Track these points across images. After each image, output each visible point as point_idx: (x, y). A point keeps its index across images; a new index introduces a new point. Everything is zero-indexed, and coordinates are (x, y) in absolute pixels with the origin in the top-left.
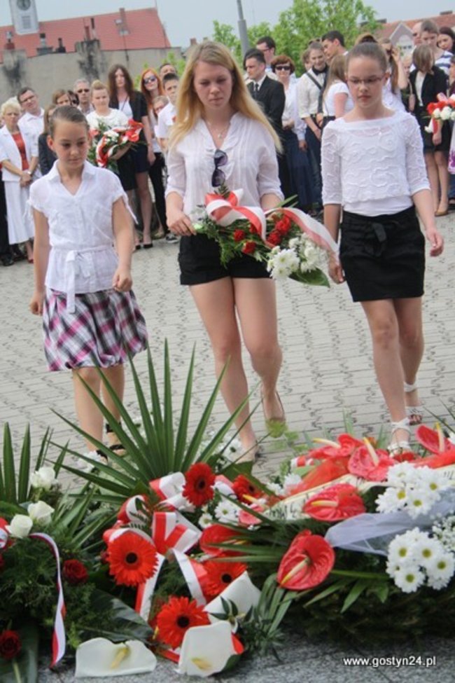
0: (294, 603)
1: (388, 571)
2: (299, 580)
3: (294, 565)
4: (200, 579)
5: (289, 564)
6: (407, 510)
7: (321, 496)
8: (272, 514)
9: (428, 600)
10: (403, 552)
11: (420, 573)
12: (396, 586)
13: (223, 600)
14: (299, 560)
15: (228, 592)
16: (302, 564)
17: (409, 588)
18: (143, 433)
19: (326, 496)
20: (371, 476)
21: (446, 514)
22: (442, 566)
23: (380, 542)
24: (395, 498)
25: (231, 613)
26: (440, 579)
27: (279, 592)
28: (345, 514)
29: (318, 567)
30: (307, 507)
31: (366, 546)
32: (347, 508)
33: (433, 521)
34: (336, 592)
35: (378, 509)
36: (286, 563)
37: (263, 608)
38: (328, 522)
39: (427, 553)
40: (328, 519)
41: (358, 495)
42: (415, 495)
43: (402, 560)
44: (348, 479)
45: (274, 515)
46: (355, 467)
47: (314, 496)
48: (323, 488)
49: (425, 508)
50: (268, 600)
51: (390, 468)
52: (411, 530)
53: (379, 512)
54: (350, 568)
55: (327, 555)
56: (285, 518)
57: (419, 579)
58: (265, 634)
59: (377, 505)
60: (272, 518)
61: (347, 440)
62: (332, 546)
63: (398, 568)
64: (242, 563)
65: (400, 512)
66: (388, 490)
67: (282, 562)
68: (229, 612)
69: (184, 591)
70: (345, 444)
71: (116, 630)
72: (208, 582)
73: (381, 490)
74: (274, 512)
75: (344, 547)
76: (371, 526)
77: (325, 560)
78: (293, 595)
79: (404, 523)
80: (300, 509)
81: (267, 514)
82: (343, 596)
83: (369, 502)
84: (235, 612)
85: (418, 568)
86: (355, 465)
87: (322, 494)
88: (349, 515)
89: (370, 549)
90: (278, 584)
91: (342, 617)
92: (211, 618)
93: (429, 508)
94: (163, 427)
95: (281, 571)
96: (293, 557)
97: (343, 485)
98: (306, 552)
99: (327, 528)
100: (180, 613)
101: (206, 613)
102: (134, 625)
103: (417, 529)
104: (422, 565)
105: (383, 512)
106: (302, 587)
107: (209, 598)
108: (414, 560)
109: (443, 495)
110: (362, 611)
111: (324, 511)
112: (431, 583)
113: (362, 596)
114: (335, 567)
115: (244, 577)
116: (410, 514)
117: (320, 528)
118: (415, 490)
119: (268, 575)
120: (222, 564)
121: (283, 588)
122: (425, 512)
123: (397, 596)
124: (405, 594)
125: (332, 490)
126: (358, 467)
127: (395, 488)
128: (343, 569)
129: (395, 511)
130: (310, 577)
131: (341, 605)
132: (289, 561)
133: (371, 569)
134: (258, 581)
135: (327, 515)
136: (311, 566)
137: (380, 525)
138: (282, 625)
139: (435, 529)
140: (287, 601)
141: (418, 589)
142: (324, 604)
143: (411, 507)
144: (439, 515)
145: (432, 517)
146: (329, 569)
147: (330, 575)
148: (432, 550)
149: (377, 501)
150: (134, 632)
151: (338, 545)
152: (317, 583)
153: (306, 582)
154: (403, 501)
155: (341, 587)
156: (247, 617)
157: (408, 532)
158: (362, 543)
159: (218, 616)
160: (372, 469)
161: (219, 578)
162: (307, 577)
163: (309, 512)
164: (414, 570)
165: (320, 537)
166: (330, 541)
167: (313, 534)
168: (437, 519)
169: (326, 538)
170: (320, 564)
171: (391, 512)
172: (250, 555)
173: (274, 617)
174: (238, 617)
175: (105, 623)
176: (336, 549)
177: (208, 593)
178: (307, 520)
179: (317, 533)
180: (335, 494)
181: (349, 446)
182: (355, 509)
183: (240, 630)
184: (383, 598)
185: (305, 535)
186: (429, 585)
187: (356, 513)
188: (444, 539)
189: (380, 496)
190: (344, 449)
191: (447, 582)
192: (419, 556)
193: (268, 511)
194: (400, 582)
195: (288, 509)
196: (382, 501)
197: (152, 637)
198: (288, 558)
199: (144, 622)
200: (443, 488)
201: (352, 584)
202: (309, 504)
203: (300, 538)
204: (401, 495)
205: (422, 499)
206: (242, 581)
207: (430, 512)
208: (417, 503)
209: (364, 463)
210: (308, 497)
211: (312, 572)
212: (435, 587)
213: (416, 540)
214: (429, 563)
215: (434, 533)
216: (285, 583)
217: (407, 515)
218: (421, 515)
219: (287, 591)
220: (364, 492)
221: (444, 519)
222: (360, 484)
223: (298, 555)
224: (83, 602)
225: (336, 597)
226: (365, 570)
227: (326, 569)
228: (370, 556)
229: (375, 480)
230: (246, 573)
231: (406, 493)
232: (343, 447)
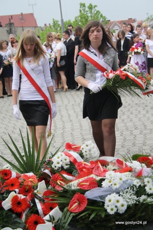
0: (74, 217)
1: (105, 207)
2: (75, 209)
3: (74, 204)
4: (42, 209)
5: (72, 204)
6: (112, 187)
7: (84, 181)
8: (67, 187)
9: (118, 217)
10: (110, 201)
11: (115, 208)
12: (107, 212)
13: (50, 215)
14: (75, 202)
15: (52, 213)
16: (76, 204)
17: (112, 213)
18: (25, 159)
19: (85, 181)
20: (100, 175)
21: (125, 188)
22: (123, 206)
23: (103, 197)
24: (108, 183)
25: (52, 220)
26: (122, 210)
27: (69, 213)
28: (91, 187)
29: (82, 205)
30: (79, 185)
31: (98, 198)
32: (92, 185)
33: (120, 190)
34: (88, 213)
35: (102, 186)
36: (71, 203)
37: (63, 218)
38: (85, 190)
39: (118, 201)
40: (86, 189)
41: (96, 181)
42: (115, 182)
43: (110, 203)
44: (93, 176)
45: (68, 187)
46: (95, 172)
47: (81, 181)
48: (84, 178)
49: (118, 186)
50: (65, 216)
51: (107, 172)
52: (113, 193)
53: (102, 187)
54: (92, 206)
55: (85, 201)
56: (71, 188)
57: (115, 210)
58: (63, 227)
59: (102, 185)
60: (67, 188)
61: (92, 163)
62: (87, 198)
63: (108, 206)
64: (57, 203)
65: (110, 187)
66: (106, 180)
67: (70, 203)
68: (52, 219)
69: (37, 212)
70: (92, 164)
71: (13, 225)
72: (45, 209)
73: (104, 180)
74: (68, 186)
75: (90, 199)
76: (100, 192)
77: (84, 203)
78: (73, 214)
79: (110, 191)
80: (76, 185)
81: (65, 187)
82: (90, 215)
83: (99, 184)
84: (54, 219)
85: (115, 206)
86: (95, 171)
87: (84, 180)
88: (93, 188)
89: (99, 200)
90: (68, 210)
91: (89, 222)
92: (46, 221)
93: (119, 186)
94: (32, 156)
95: (69, 206)
96: (74, 202)
97: (91, 178)
98: (78, 200)
99: (85, 192)
100: (35, 220)
101: (44, 220)
102: (20, 223)
103: (115, 193)
104: (116, 205)
105: (104, 187)
106: (77, 211)
107: (45, 215)
108: (114, 203)
109: (124, 182)
110: (96, 220)
111: (84, 186)
112: (119, 211)
113: (96, 215)
114: (87, 205)
115: (57, 208)
116: (113, 188)
117: (83, 192)
118: (114, 180)
119: (65, 207)
120: (50, 203)
121: (70, 212)
122: (118, 188)
123: (108, 215)
124: (110, 215)
125: (87, 179)
126: (96, 172)
127: (108, 179)
128: (90, 206)
129: (108, 187)
130: (79, 208)
131: (89, 218)
132: (73, 202)
133: (99, 206)
134: (62, 209)
135: (85, 188)
136: (79, 204)
137: (103, 191)
138: (69, 224)
139: (121, 193)
140: (71, 216)
141: (115, 213)
142: (83, 217)
143: (113, 186)
144: (122, 189)
145: (120, 189)
146: (86, 206)
147: (86, 208)
148: (120, 200)
149: (102, 184)
150: (20, 225)
151: (89, 198)
152: (81, 211)
153: (78, 210)
154: (110, 184)
155: (89, 212)
156: (58, 221)
157: (112, 194)
158: (96, 197)
159: (48, 221)
160: (101, 173)
161: (48, 208)
162: (78, 208)
163: (79, 186)
164: (113, 207)
165: (83, 195)
166: (86, 196)
167: (80, 194)
168: (122, 190)
169: (85, 195)
170: (82, 204)
171: (107, 187)
172: (59, 200)
173: (67, 222)
174: (55, 221)
175: (10, 222)
176: (88, 199)
177: (45, 213)
178: (78, 189)
179: (82, 194)
180: (88, 181)
181: (93, 165)
182: (95, 186)
183: (55, 226)
184: (103, 216)
185: (78, 194)
186: (118, 212)
187: (95, 187)
188: (124, 197)
189: (103, 182)
190: (92, 166)
191: (124, 211)
192: (115, 202)
193: (66, 186)
194: (109, 210)
195: (73, 185)
196: (104, 183)
197: (25, 227)
198: (72, 202)
199: (23, 222)
200: (124, 180)
201: (93, 211)
202: (79, 184)
203: (76, 195)
204: (110, 182)
205: (117, 183)
206: (56, 209)
207: (119, 188)
208: (115, 184)
209: (98, 171)
210: (79, 181)
211: (80, 207)
212: (120, 213)
213: (114, 197)
214: (119, 205)
215: (121, 195)
216: (71, 210)
217: (112, 188)
218: (116, 189)
219: (71, 213)
220: (98, 180)
221: (124, 190)
222: (97, 177)
223: (75, 201)
224: (3, 215)
225: (87, 215)
226: (97, 206)
227: (84, 206)
228: (99, 202)
229: (101, 176)
230: (58, 206)
231: (112, 181)
232: (91, 165)
